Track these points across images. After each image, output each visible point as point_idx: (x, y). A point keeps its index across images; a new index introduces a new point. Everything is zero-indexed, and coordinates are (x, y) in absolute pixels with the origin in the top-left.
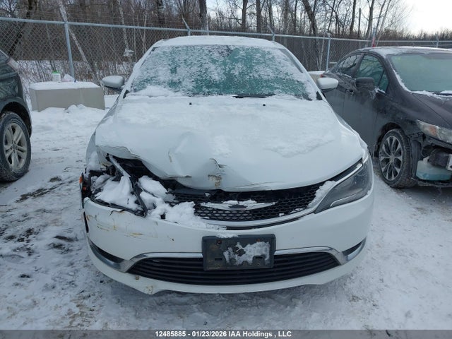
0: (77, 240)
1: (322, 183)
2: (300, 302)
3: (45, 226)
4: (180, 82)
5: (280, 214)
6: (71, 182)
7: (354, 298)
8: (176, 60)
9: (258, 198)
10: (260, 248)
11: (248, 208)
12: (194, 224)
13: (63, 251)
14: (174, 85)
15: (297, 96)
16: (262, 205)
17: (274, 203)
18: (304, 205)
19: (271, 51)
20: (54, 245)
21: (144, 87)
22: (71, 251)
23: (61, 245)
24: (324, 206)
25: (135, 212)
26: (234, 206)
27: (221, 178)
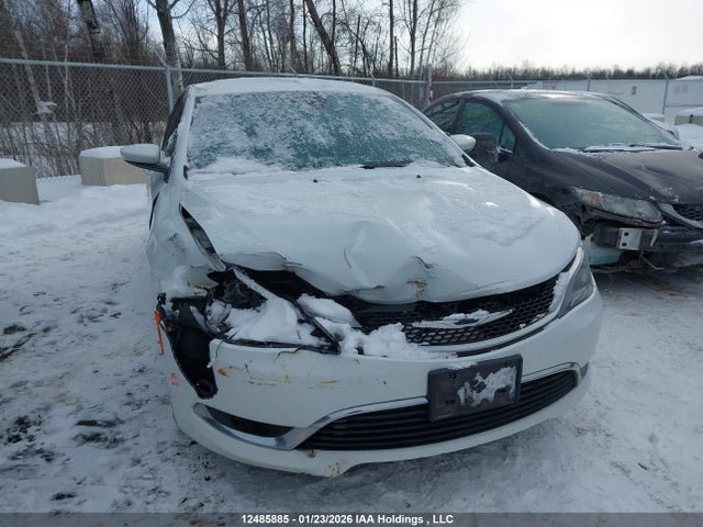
0: (122, 422)
1: (557, 277)
2: (520, 450)
3: (47, 408)
4: (269, 150)
5: (521, 326)
6: (47, 330)
7: (580, 432)
8: (247, 115)
9: (489, 306)
10: (505, 377)
11: (481, 322)
12: (411, 355)
13: (107, 443)
14: (261, 154)
15: (441, 161)
16: (497, 315)
17: (511, 311)
18: (545, 309)
19: (379, 99)
20: (84, 437)
21: (212, 160)
22: (122, 440)
23: (98, 435)
24: (567, 308)
25: (320, 349)
26: (461, 322)
27: (426, 284)
